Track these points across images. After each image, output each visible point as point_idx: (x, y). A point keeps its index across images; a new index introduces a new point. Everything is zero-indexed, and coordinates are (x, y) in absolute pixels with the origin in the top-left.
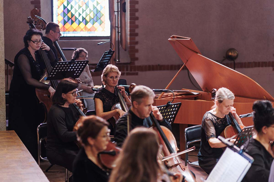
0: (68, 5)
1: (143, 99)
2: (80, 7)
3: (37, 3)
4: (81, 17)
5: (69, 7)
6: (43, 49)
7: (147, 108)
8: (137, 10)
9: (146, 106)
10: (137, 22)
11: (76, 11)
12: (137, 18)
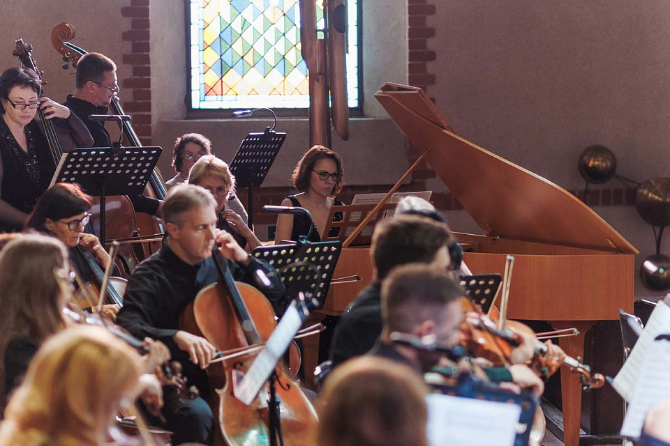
0: (234, 18)
1: (186, 213)
2: (269, 24)
3: (138, 14)
4: (271, 53)
5: (237, 26)
6: (47, 118)
7: (199, 235)
8: (431, 33)
9: (196, 229)
10: (431, 67)
11: (257, 35)
12: (432, 56)
